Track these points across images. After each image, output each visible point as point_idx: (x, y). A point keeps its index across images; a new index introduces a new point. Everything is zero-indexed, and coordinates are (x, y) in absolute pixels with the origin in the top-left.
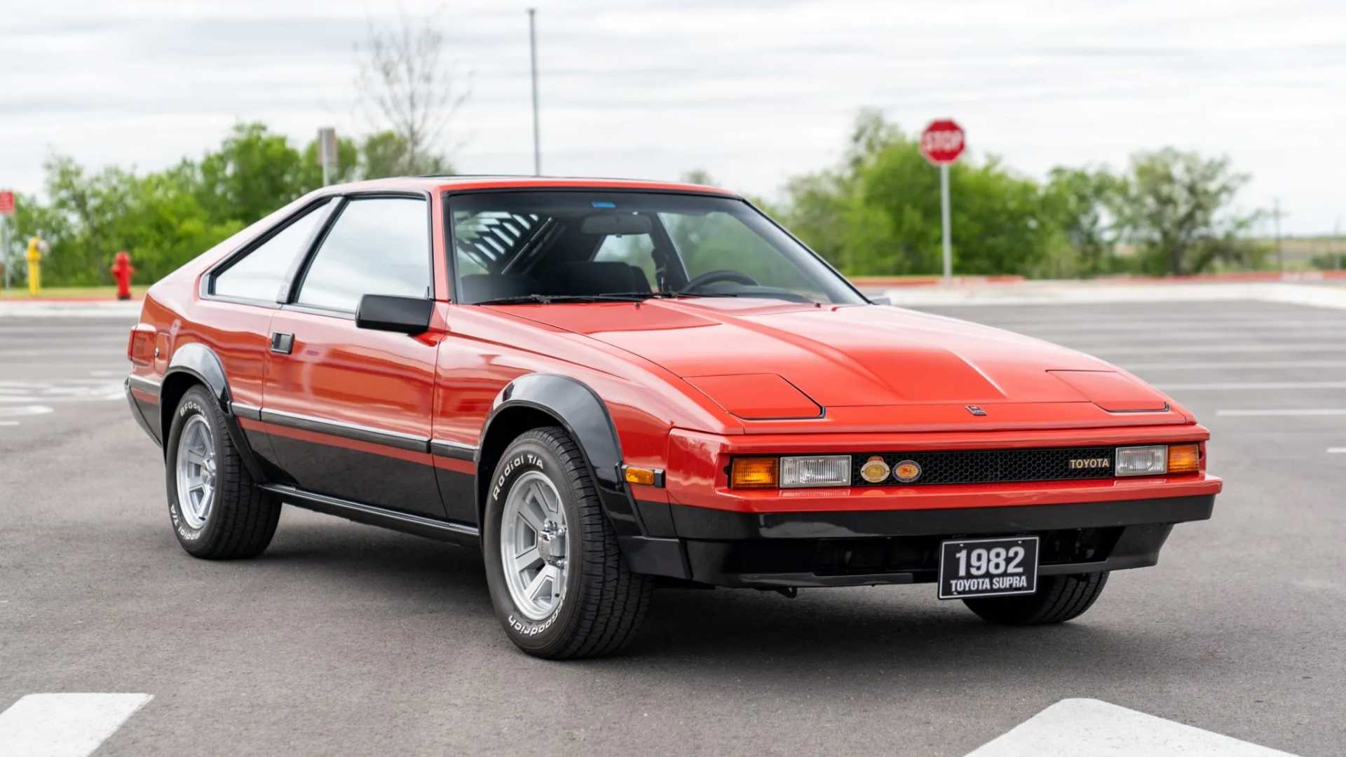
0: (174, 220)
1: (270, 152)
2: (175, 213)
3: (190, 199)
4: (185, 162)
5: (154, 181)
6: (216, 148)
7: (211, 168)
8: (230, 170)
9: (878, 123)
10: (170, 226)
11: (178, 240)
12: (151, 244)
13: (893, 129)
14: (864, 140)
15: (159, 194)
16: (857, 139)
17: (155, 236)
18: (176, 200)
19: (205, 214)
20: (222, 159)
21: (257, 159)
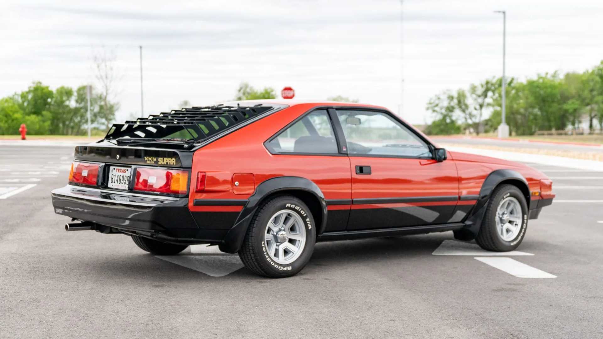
0: (11, 114)
1: (44, 91)
2: (11, 111)
3: (16, 106)
4: (16, 94)
5: (4, 101)
6: (26, 89)
7: (23, 96)
8: (30, 97)
9: (246, 86)
10: (9, 115)
11: (13, 120)
12: (4, 122)
13: (251, 89)
14: (242, 91)
15: (6, 105)
16: (240, 91)
17: (5, 119)
18: (12, 107)
19: (22, 112)
20: (28, 92)
21: (39, 93)
